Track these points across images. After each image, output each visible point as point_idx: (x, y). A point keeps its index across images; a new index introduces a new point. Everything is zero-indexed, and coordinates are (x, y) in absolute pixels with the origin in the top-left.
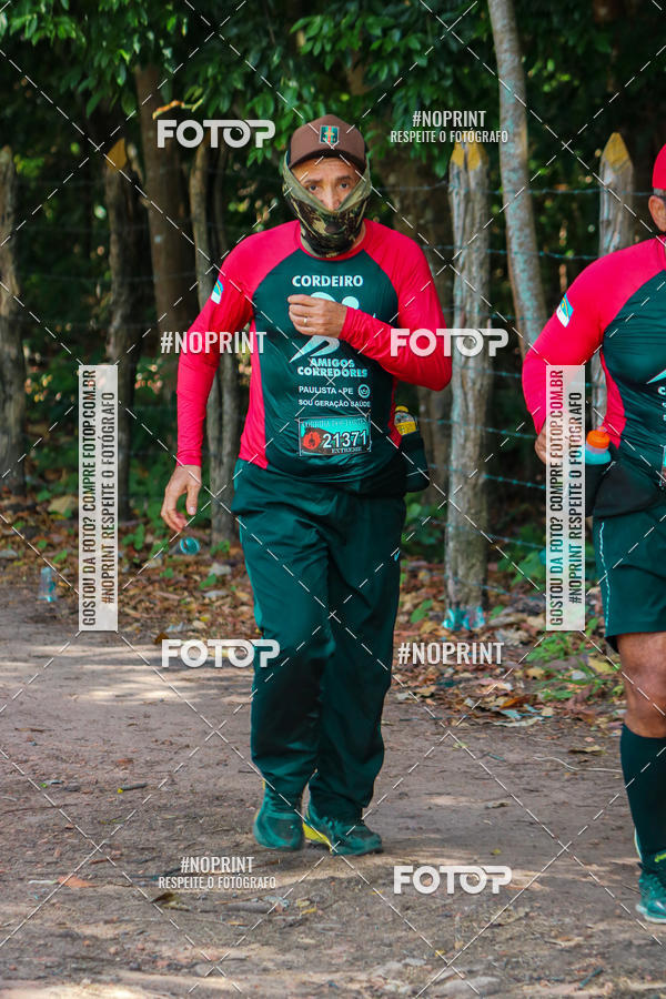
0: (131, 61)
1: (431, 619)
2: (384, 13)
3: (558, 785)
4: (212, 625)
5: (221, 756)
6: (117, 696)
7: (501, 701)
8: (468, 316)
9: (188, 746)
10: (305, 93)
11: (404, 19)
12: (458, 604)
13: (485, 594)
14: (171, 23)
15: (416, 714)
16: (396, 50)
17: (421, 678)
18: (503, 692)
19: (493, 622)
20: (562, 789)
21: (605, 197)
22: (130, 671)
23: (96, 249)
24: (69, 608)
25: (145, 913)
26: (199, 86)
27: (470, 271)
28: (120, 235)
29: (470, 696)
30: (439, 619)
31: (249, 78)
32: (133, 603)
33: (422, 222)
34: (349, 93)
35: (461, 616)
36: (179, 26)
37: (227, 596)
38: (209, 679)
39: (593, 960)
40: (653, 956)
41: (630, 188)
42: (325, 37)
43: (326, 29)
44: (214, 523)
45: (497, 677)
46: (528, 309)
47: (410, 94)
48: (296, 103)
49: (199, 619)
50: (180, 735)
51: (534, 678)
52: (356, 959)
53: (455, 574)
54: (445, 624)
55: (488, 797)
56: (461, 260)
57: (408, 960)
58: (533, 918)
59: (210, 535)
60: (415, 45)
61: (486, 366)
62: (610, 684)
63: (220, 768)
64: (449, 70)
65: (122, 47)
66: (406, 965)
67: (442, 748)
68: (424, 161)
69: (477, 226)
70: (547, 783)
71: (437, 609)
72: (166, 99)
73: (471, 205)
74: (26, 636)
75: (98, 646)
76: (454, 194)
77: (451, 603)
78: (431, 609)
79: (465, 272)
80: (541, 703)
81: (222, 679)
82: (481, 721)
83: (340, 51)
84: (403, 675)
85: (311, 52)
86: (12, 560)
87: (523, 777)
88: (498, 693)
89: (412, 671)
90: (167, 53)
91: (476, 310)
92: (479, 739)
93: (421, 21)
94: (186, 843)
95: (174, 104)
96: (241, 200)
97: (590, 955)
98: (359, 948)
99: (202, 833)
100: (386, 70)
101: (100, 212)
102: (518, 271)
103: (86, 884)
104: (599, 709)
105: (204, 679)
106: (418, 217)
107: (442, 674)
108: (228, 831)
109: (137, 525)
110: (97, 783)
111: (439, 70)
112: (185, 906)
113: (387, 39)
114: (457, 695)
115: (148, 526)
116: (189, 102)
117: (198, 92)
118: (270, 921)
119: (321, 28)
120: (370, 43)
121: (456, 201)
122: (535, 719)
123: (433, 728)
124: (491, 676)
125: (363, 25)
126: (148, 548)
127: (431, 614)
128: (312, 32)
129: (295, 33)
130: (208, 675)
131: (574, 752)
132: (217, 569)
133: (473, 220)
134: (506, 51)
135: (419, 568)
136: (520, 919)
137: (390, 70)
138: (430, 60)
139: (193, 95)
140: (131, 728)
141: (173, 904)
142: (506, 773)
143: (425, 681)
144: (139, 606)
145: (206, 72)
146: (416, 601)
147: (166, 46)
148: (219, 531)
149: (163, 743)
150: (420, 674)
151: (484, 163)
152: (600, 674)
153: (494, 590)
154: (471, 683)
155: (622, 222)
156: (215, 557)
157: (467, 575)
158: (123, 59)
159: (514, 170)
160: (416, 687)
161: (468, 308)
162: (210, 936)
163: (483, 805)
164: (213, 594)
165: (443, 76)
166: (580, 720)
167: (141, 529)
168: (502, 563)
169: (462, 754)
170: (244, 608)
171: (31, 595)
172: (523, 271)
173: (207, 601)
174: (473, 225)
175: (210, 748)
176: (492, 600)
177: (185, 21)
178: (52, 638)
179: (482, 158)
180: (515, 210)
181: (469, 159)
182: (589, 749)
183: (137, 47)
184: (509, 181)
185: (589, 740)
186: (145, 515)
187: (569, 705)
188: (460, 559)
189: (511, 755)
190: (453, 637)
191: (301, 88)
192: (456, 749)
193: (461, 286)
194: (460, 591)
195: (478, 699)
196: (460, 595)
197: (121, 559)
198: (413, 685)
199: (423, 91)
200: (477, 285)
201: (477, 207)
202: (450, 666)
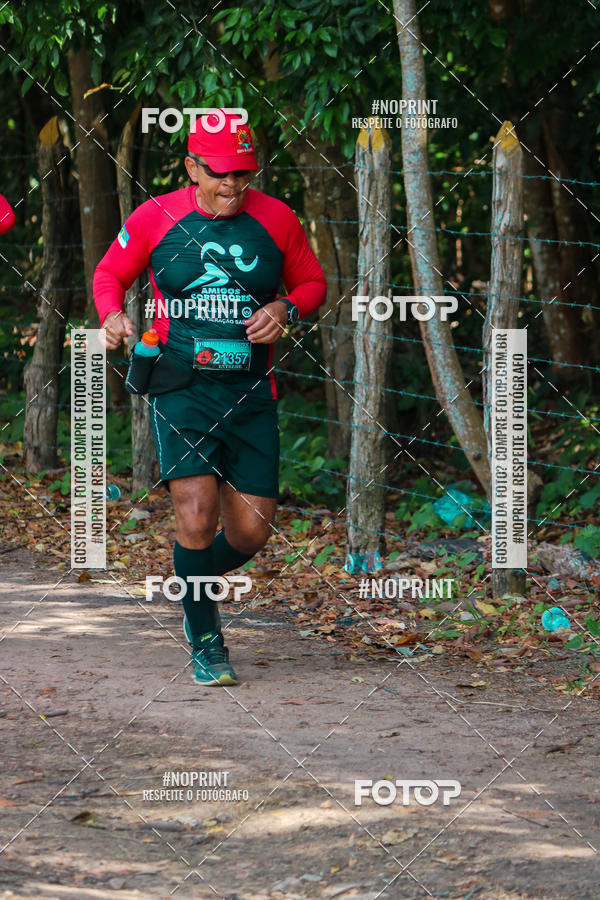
0: (63, 46)
1: (332, 563)
2: (298, 7)
3: (446, 716)
4: (132, 565)
5: (138, 687)
6: (43, 630)
7: (396, 639)
8: (370, 284)
9: (106, 677)
10: (225, 78)
11: (315, 14)
12: (358, 549)
13: (382, 540)
14: (102, 11)
15: (317, 650)
16: (308, 41)
17: (322, 617)
18: (398, 631)
19: (389, 566)
20: (449, 720)
21: (497, 179)
22: (54, 607)
23: (31, 217)
25: (64, 830)
26: (127, 70)
27: (373, 245)
28: (51, 205)
29: (368, 635)
30: (340, 563)
31: (173, 63)
32: (58, 544)
33: (329, 198)
34: (265, 80)
35: (359, 561)
36: (108, 15)
37: (146, 539)
38: (127, 615)
39: (475, 878)
40: (530, 874)
41: (519, 172)
42: (243, 27)
43: (244, 20)
44: (135, 471)
45: (392, 617)
46: (426, 281)
47: (320, 82)
48: (217, 88)
49: (119, 560)
50: (100, 667)
51: (426, 618)
52: (258, 875)
53: (356, 521)
54: (346, 567)
55: (381, 727)
56: (365, 234)
57: (305, 877)
58: (420, 839)
59: (131, 482)
60: (327, 38)
61: (387, 332)
62: (495, 625)
63: (136, 697)
64: (356, 61)
65: (56, 33)
66: (304, 881)
67: (340, 681)
68: (333, 144)
69: (380, 203)
70: (437, 714)
71: (339, 554)
72: (96, 81)
73: (374, 184)
75: (25, 584)
76: (359, 173)
77: (351, 548)
78: (333, 554)
79: (369, 245)
80: (432, 641)
81: (139, 615)
82: (377, 657)
83: (257, 40)
84: (306, 614)
85: (231, 41)
87: (414, 709)
88: (393, 632)
89: (315, 611)
90: (98, 39)
91: (378, 280)
92: (374, 674)
93: (331, 16)
94: (104, 767)
95: (103, 86)
96: (164, 175)
97: (472, 873)
98: (261, 864)
99: (119, 757)
100: (299, 59)
101: (34, 184)
102: (416, 245)
103: (11, 803)
104: (485, 648)
105: (123, 615)
106: (326, 194)
107: (343, 614)
108: (142, 755)
109: (64, 472)
110: (22, 709)
111: (347, 61)
112: (101, 825)
113: (300, 31)
114: (355, 633)
116: (116, 84)
117: (126, 75)
118: (179, 839)
119: (240, 20)
120: (285, 34)
121: (361, 179)
122: (426, 656)
123: (333, 663)
124: (386, 616)
125: (279, 17)
127: (332, 557)
128: (231, 23)
129: (216, 24)
130: (127, 612)
131: (461, 686)
132: (136, 514)
133: (377, 197)
134: (408, 43)
135: (323, 515)
136: (409, 839)
137: (303, 59)
138: (340, 52)
139: (120, 78)
140: (55, 660)
141: (90, 822)
142: (399, 704)
143: (326, 620)
144: (64, 547)
145: (134, 55)
146: (320, 546)
147: (96, 34)
148: (140, 479)
149: (84, 674)
150: (322, 613)
151: (387, 146)
152: (486, 616)
153: (391, 537)
154: (369, 622)
155: (511, 203)
156: (135, 503)
157: (366, 523)
158: (56, 44)
159: (414, 153)
160: (318, 625)
161: (370, 278)
162: (124, 852)
163: (377, 734)
164: (132, 537)
166: (467, 657)
167: (68, 476)
168: (398, 512)
169: (359, 687)
170: (162, 550)
172: (422, 245)
173: (127, 543)
174: (376, 202)
175: (127, 678)
176: (389, 546)
177: (115, 10)
179: (385, 141)
180: (414, 188)
181: (373, 141)
182: (475, 684)
183: (69, 33)
184: (410, 163)
185: (475, 675)
187: (458, 642)
188: (360, 507)
189: (403, 689)
190: (353, 580)
191: (221, 73)
192: (353, 683)
193: (365, 258)
194: (359, 537)
195: (374, 636)
196: (360, 541)
197: (48, 503)
198: (315, 623)
199: (333, 79)
200: (380, 259)
201: (380, 185)
202: (349, 606)
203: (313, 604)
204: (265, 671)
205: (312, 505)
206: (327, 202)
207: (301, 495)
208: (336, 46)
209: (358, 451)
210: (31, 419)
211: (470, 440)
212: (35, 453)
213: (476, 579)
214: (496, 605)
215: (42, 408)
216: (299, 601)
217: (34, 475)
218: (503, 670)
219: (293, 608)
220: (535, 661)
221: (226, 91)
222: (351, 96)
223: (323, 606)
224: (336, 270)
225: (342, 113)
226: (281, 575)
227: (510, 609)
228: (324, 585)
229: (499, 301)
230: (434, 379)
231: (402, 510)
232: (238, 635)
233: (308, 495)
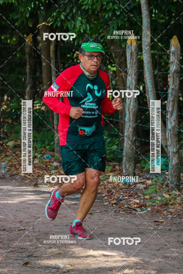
0: (30, 10)
6: (20, 202)
7: (136, 206)
8: (131, 89)
9: (39, 217)
13: (134, 173)
15: (110, 209)
16: (110, 9)
18: (137, 203)
21: (171, 55)
24: (9, 175)
25: (20, 268)
26: (51, 18)
27: (132, 76)
28: (30, 62)
29: (126, 204)
37: (58, 172)
41: (179, 52)
42: (89, 4)
44: (56, 150)
45: (135, 199)
46: (150, 88)
47: (114, 23)
48: (81, 24)
51: (147, 199)
53: (125, 167)
55: (128, 234)
56: (129, 73)
58: (136, 272)
59: (54, 154)
60: (116, 8)
61: (136, 105)
62: (168, 201)
64: (127, 16)
65: (28, 6)
67: (116, 219)
69: (134, 63)
70: (147, 231)
73: (132, 56)
75: (17, 187)
76: (127, 53)
77: (124, 175)
79: (130, 76)
80: (147, 207)
82: (129, 212)
83: (94, 8)
84: (107, 197)
85: (85, 9)
87: (139, 229)
88: (135, 203)
89: (110, 196)
90: (42, 8)
91: (133, 88)
92: (127, 217)
94: (35, 247)
95: (43, 23)
100: (107, 15)
103: (4, 259)
104: (165, 209)
106: (120, 59)
107: (119, 197)
111: (123, 16)
112: (32, 266)
113: (108, 5)
114: (123, 204)
115: (36, 151)
117: (51, 20)
118: (58, 271)
119: (88, 2)
120: (103, 6)
121: (128, 55)
122: (145, 211)
123: (114, 213)
124: (133, 198)
125: (101, 1)
126: (35, 157)
128: (85, 3)
129: (80, 3)
131: (155, 222)
132: (55, 164)
133: (133, 61)
134: (145, 10)
135: (116, 165)
137: (109, 15)
138: (121, 13)
139: (49, 21)
141: (29, 265)
142: (134, 227)
143: (114, 199)
144: (31, 175)
146: (114, 175)
148: (57, 152)
149: (32, 217)
150: (112, 197)
151: (137, 44)
152: (166, 198)
153: (137, 172)
154: (127, 200)
155: (176, 63)
156: (55, 160)
157: (129, 167)
158: (28, 9)
159: (146, 46)
160: (111, 201)
161: (131, 87)
164: (53, 171)
165: (125, 17)
166: (159, 212)
167: (34, 151)
172: (148, 76)
173: (52, 173)
176: (137, 175)
178: (3, 184)
179: (136, 42)
180: (146, 58)
181: (132, 42)
182: (160, 221)
183: (32, 6)
184: (145, 49)
185: (161, 218)
186: (36, 148)
187: (156, 207)
189: (136, 222)
190: (124, 186)
191: (82, 20)
192: (120, 220)
193: (129, 81)
194: (127, 172)
195: (129, 205)
199: (119, 21)
200: (134, 80)
201: (134, 57)
202: (121, 195)
203: (110, 194)
205: (113, 161)
206: (120, 62)
207: (109, 158)
208: (120, 11)
209: (126, 144)
211: (164, 140)
213: (164, 186)
214: (170, 195)
216: (105, 193)
218: (170, 216)
219: (103, 195)
220: (181, 213)
221: (84, 25)
222: (124, 27)
223: (113, 195)
224: (123, 84)
227: (175, 196)
228: (115, 188)
229: (172, 95)
231: (142, 163)
233: (111, 158)
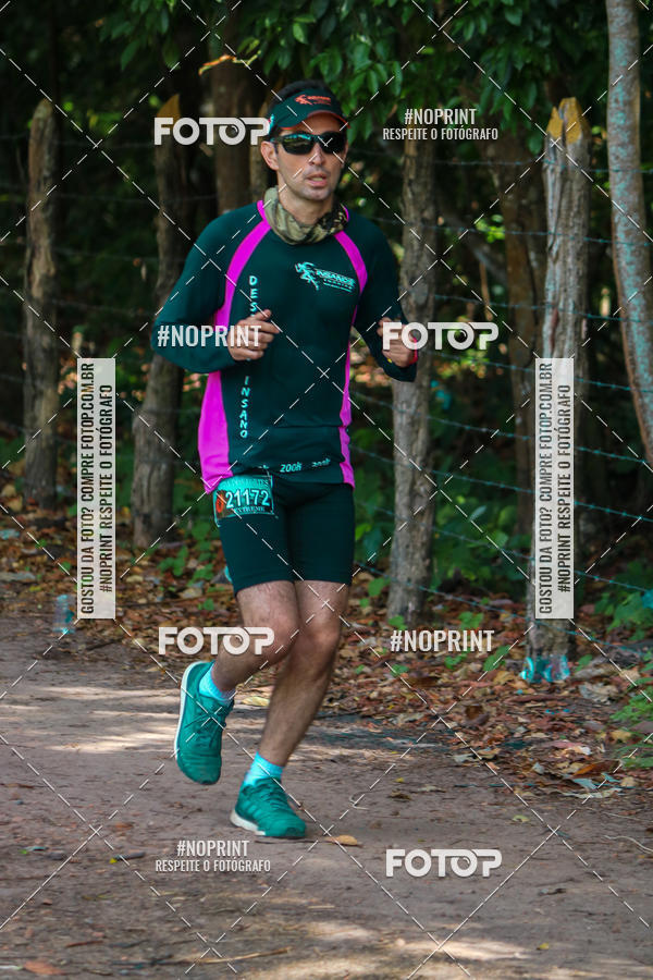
0: (174, 8)
1: (508, 669)
3: (628, 869)
7: (576, 767)
8: (561, 314)
9: (200, 810)
10: (380, 50)
12: (540, 651)
13: (572, 641)
15: (474, 779)
17: (486, 737)
18: (580, 757)
19: (579, 674)
20: (632, 874)
22: (146, 719)
24: (87, 643)
26: (256, 38)
27: (565, 262)
29: (540, 761)
30: (517, 668)
33: (524, 202)
35: (541, 666)
45: (574, 739)
46: (635, 309)
47: (499, 55)
50: (194, 797)
51: (619, 741)
54: (523, 674)
55: (544, 880)
56: (555, 249)
64: (546, 29)
67: (497, 821)
69: (575, 209)
70: (617, 866)
71: (517, 656)
73: (568, 185)
74: (31, 675)
76: (549, 171)
77: (531, 649)
78: (509, 656)
79: (559, 264)
80: (622, 772)
82: (548, 791)
84: (466, 733)
86: (28, 584)
88: (573, 758)
89: (477, 729)
91: (571, 308)
92: (543, 811)
95: (225, 58)
99: (203, 914)
100: (472, 27)
102: (623, 264)
103: (58, 970)
106: (520, 196)
107: (513, 734)
109: (180, 547)
111: (535, 29)
114: (524, 759)
115: (193, 550)
116: (241, 56)
117: (254, 45)
121: (551, 180)
122: (612, 790)
123: (492, 797)
124: (568, 738)
126: (189, 574)
127: (508, 661)
133: (570, 202)
135: (501, 607)
138: (525, 18)
139: (247, 48)
143: (490, 741)
149: (172, 806)
150: (486, 732)
151: (585, 136)
153: (584, 635)
154: (544, 745)
158: (165, 5)
159: (622, 145)
160: (479, 747)
161: (561, 305)
163: (536, 890)
165: (539, 36)
167: (184, 552)
168: (599, 604)
169: (522, 829)
171: (46, 626)
172: (630, 263)
174: (569, 208)
176: (581, 647)
178: (62, 677)
179: (582, 130)
180: (622, 192)
181: (568, 129)
184: (617, 158)
186: (190, 536)
189: (577, 831)
190: (531, 691)
191: (374, 44)
192: (514, 823)
193: (554, 279)
194: (542, 636)
195: (548, 764)
196: (543, 641)
197: (156, 586)
198: (477, 745)
199: (516, 53)
200: (572, 279)
201: (574, 188)
202: (521, 724)
203: (475, 721)
204: (404, 806)
205: (491, 594)
206: (521, 207)
207: (476, 580)
208: (520, 11)
210: (140, 479)
212: (144, 522)
215: (154, 466)
216: (459, 717)
217: (142, 550)
219: (450, 725)
221: (380, 67)
222: (538, 75)
223: (489, 724)
224: (531, 294)
225: (526, 96)
226: (440, 682)
228: (494, 696)
230: (643, 434)
231: (605, 601)
232: (376, 759)
233: (484, 580)
